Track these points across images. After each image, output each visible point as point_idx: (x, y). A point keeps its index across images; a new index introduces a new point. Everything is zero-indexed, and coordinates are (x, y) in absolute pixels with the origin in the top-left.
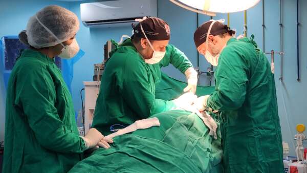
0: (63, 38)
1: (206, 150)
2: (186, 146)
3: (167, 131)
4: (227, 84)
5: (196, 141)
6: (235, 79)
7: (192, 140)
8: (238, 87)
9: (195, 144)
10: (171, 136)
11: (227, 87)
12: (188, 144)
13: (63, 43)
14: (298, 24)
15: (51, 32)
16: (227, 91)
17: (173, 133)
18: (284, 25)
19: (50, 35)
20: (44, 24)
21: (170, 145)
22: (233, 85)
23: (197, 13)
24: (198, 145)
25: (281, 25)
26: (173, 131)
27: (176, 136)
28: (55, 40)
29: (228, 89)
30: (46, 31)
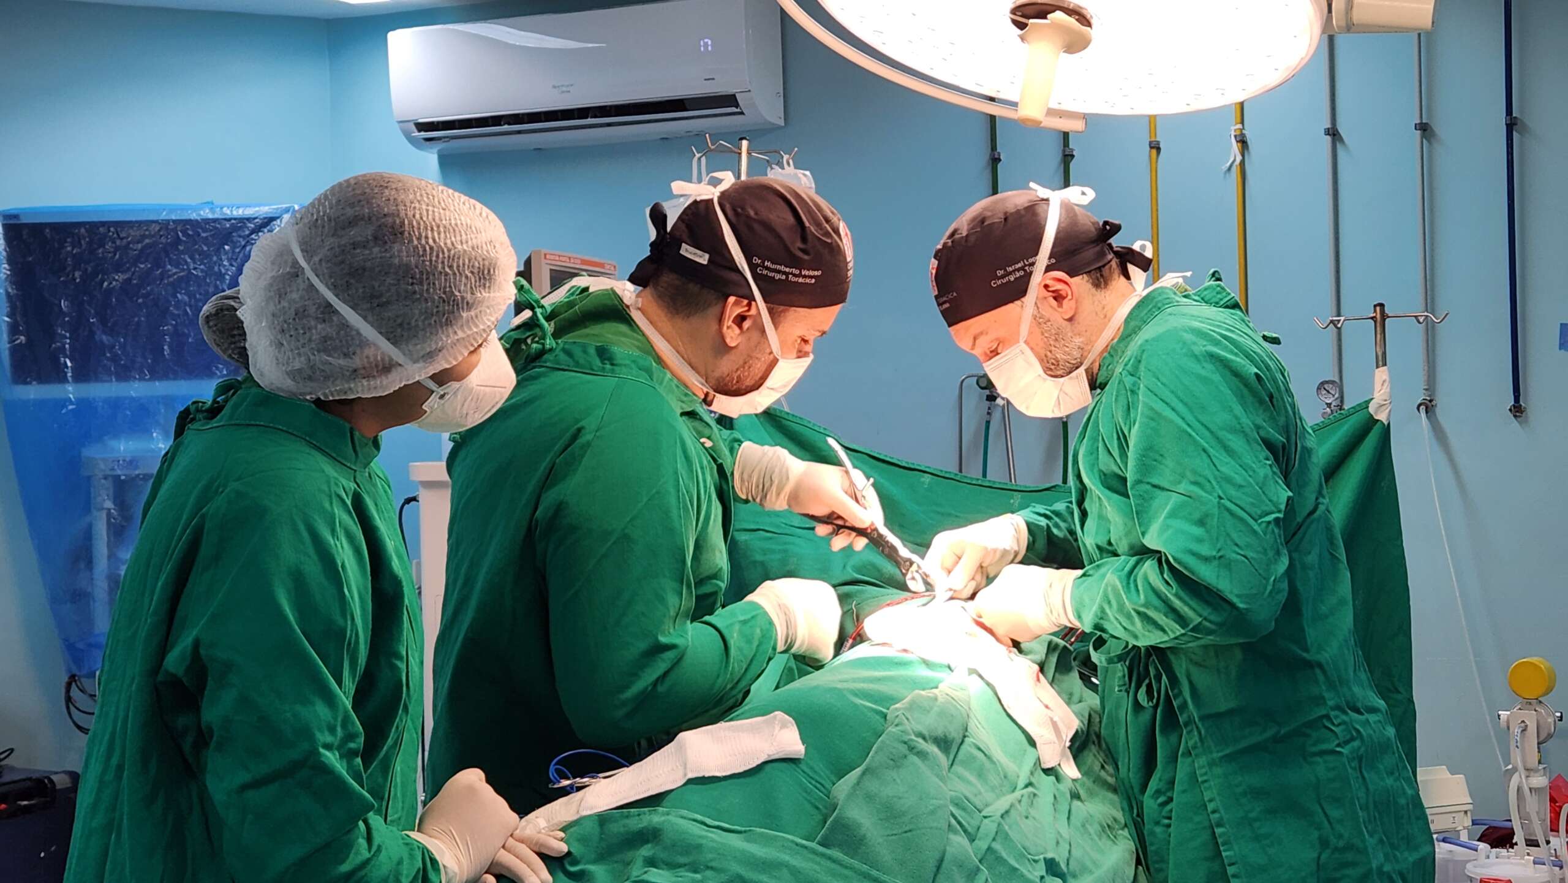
0: (430, 356)
1: (1040, 869)
2: (941, 861)
3: (843, 787)
4: (1201, 523)
5: (989, 827)
6: (1232, 492)
7: (970, 823)
8: (1254, 532)
9: (982, 845)
10: (860, 815)
11: (1200, 540)
12: (950, 850)
13: (433, 377)
14: (1511, 125)
15: (368, 331)
16: (1206, 559)
17: (870, 798)
18: (1439, 128)
19: (364, 343)
20: (335, 288)
21: (855, 863)
22: (1229, 522)
23: (993, 118)
24: (996, 846)
25: (1424, 128)
26: (872, 785)
27: (890, 813)
28: (387, 367)
29: (1205, 550)
30: (345, 326)
